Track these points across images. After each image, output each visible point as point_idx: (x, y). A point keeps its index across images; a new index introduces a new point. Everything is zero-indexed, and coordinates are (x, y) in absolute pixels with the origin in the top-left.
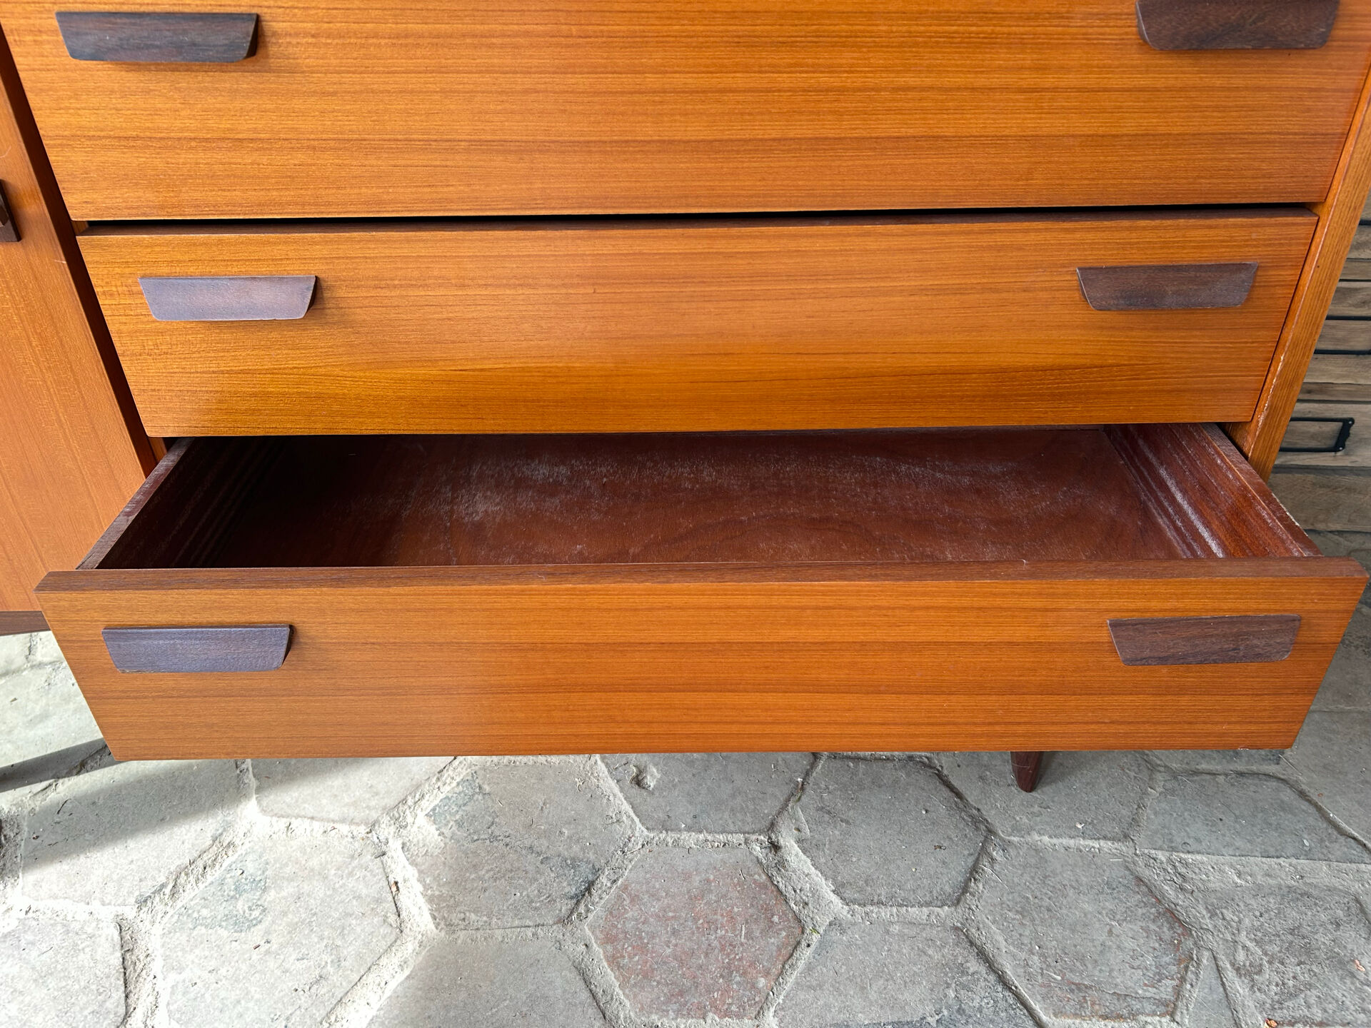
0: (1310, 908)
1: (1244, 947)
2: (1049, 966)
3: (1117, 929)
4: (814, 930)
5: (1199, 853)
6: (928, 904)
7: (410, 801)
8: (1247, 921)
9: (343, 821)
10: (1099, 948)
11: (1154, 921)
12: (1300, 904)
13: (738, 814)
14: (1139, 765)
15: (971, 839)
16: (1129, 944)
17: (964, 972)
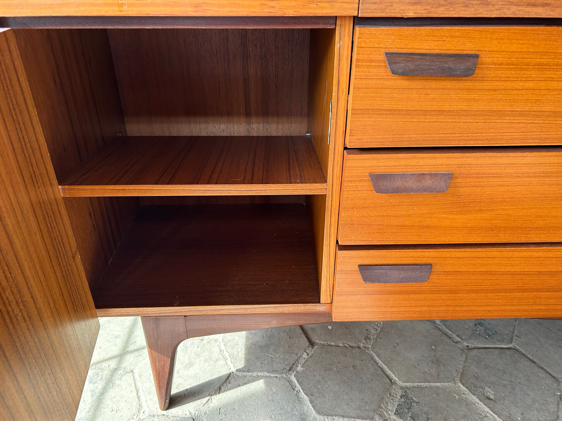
7: (383, 406)
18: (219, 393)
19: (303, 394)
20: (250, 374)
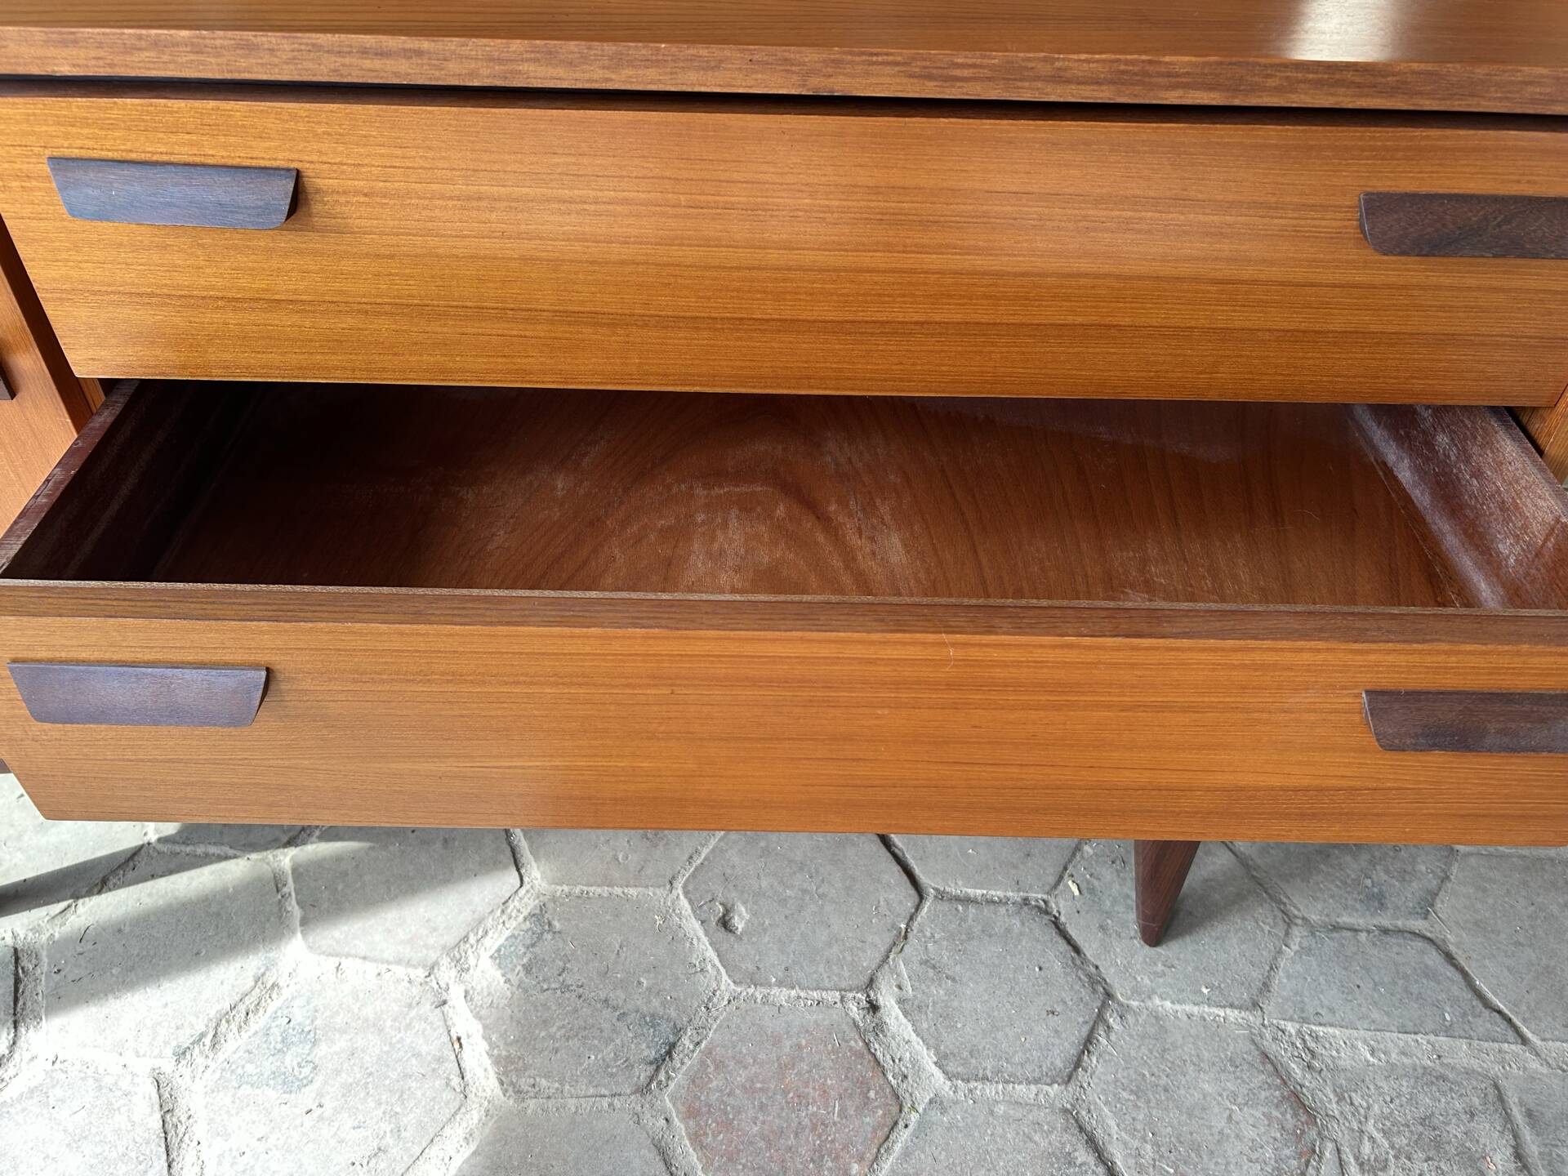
0: (1444, 1094)
1: (1371, 1138)
2: (1162, 1156)
3: (1236, 1117)
4: (913, 1107)
5: (1331, 1025)
6: (1037, 1081)
7: (472, 939)
8: (1376, 1107)
9: (399, 962)
10: (1217, 1137)
11: (1277, 1106)
12: (1434, 1088)
13: (834, 967)
14: (1275, 917)
15: (1087, 1004)
16: (1251, 1133)
17: (1071, 1163)
18: (100, 892)
19: (294, 902)
20: (188, 849)
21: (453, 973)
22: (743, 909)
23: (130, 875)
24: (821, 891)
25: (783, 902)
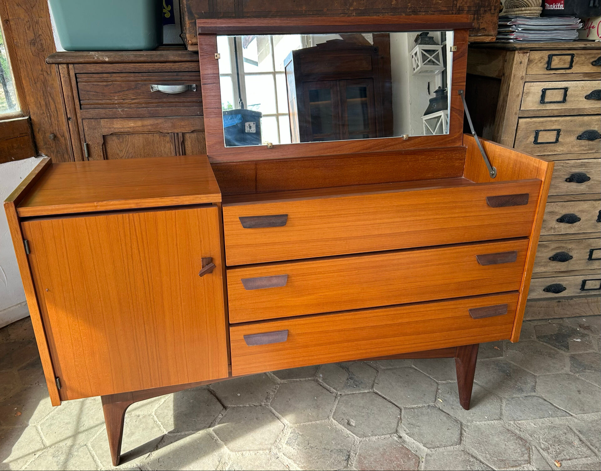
0: (557, 430)
1: (542, 443)
2: (492, 456)
3: (507, 444)
4: (422, 458)
5: (522, 420)
6: (452, 445)
7: (278, 441)
8: (541, 436)
9: (260, 450)
10: (504, 450)
11: (516, 440)
12: (554, 430)
13: (385, 429)
14: (497, 398)
15: (457, 426)
16: (512, 447)
17: (470, 461)
18: (157, 450)
19: (220, 440)
20: (179, 434)
21: (277, 450)
22: (353, 420)
23: (164, 444)
24: (372, 412)
25: (363, 416)
